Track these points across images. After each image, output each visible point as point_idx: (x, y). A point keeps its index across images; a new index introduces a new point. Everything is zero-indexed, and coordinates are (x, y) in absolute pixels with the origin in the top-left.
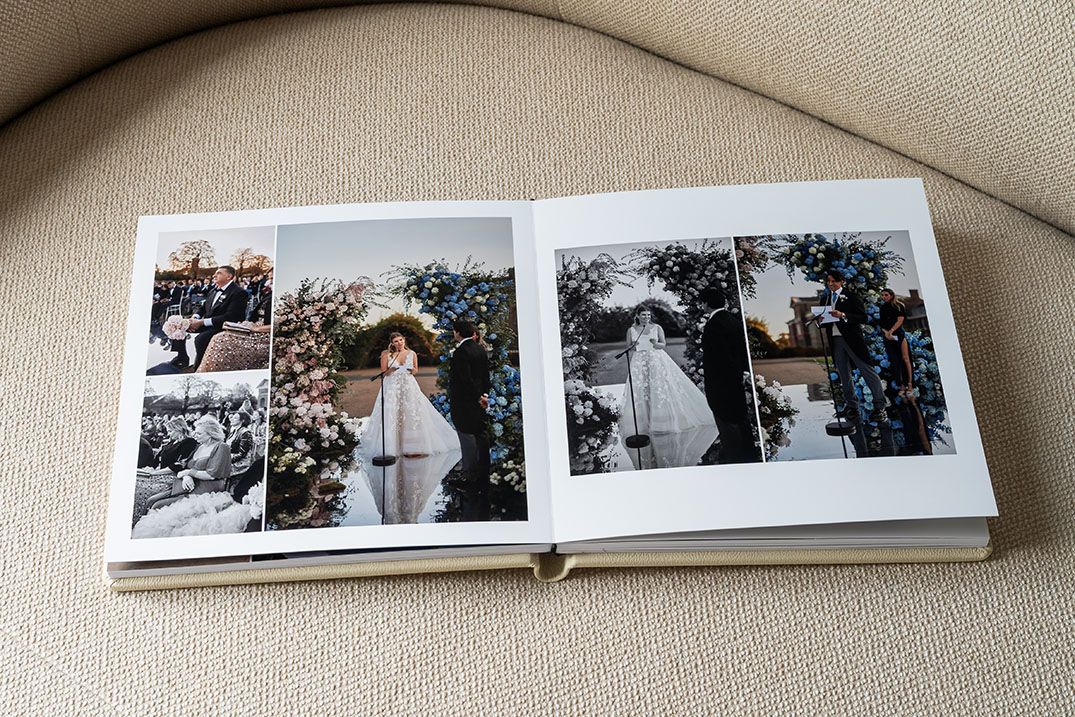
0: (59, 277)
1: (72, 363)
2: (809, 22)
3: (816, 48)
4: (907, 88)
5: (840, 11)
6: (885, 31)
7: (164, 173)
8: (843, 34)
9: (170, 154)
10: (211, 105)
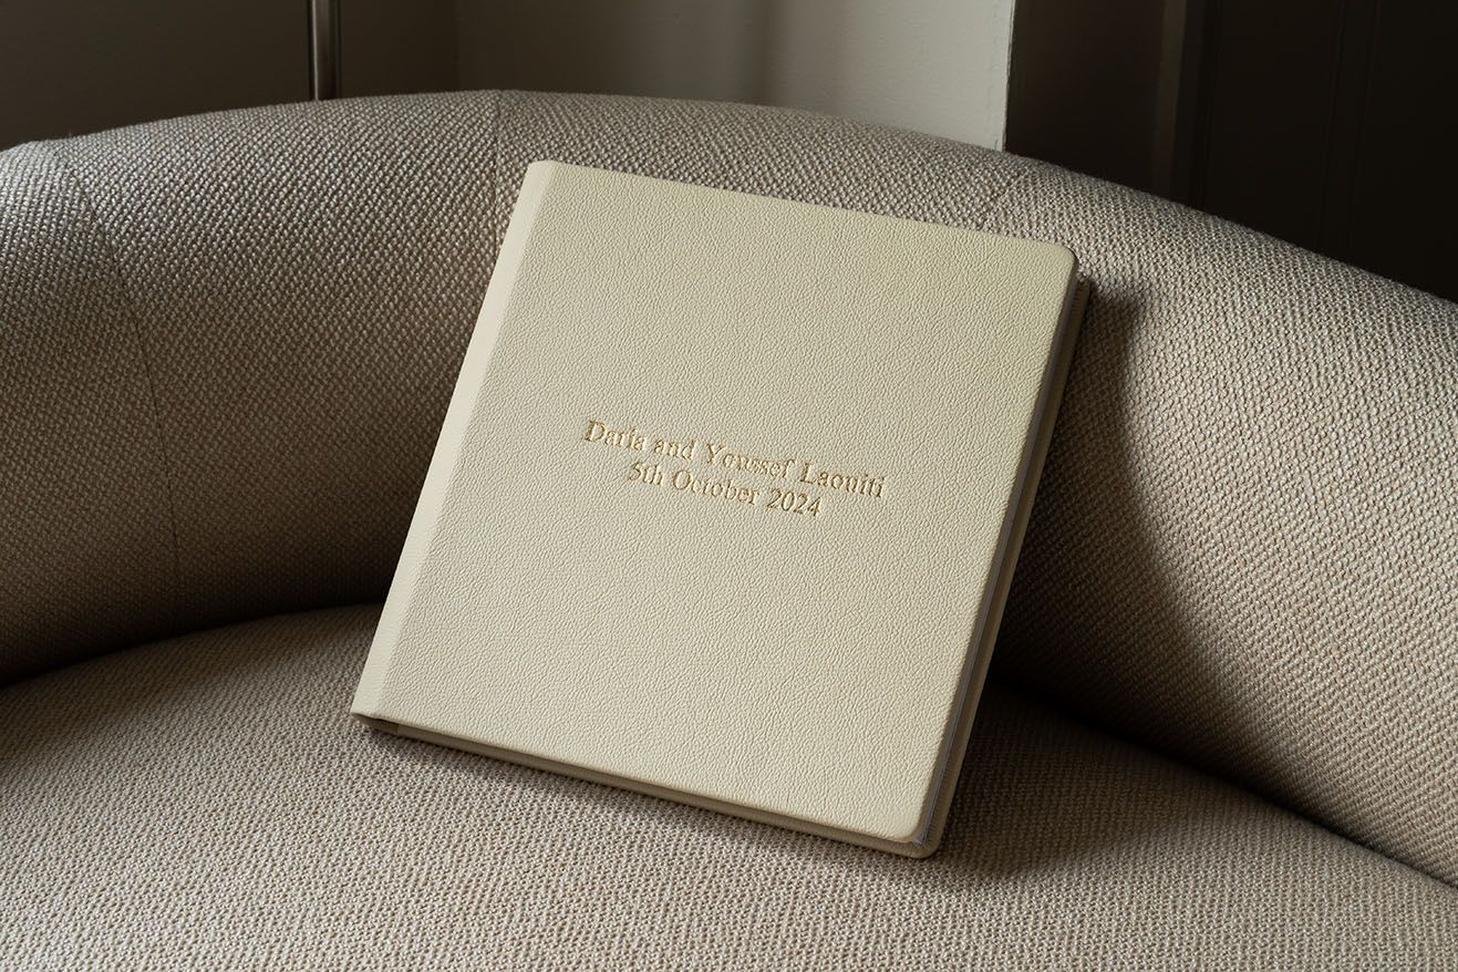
0: (36, 845)
1: (11, 951)
2: (1284, 615)
3: (1296, 661)
4: (1435, 728)
5: (1331, 593)
6: (1400, 624)
7: (244, 743)
8: (1336, 632)
9: (262, 724)
10: (347, 676)
